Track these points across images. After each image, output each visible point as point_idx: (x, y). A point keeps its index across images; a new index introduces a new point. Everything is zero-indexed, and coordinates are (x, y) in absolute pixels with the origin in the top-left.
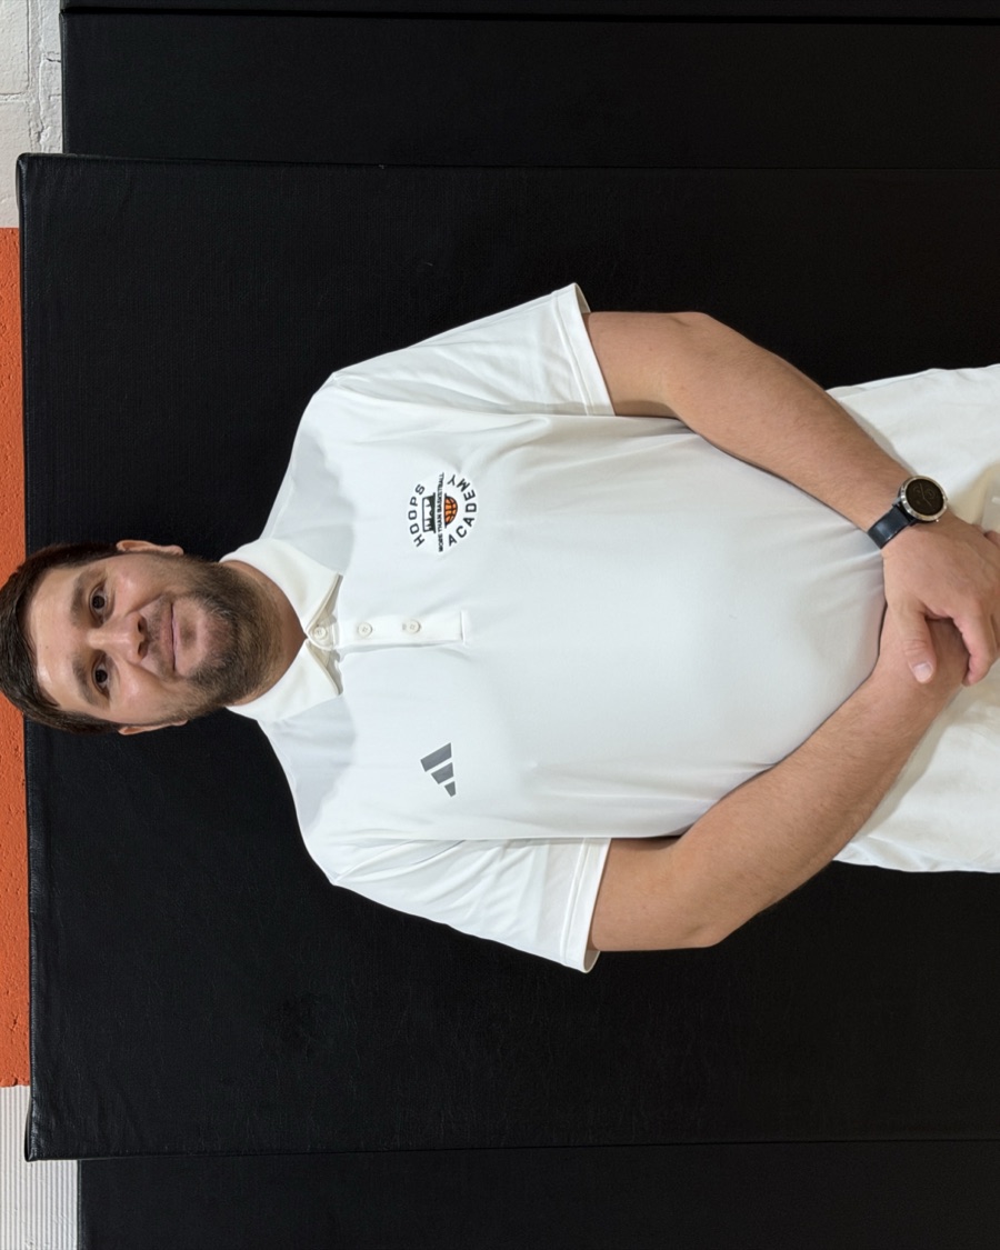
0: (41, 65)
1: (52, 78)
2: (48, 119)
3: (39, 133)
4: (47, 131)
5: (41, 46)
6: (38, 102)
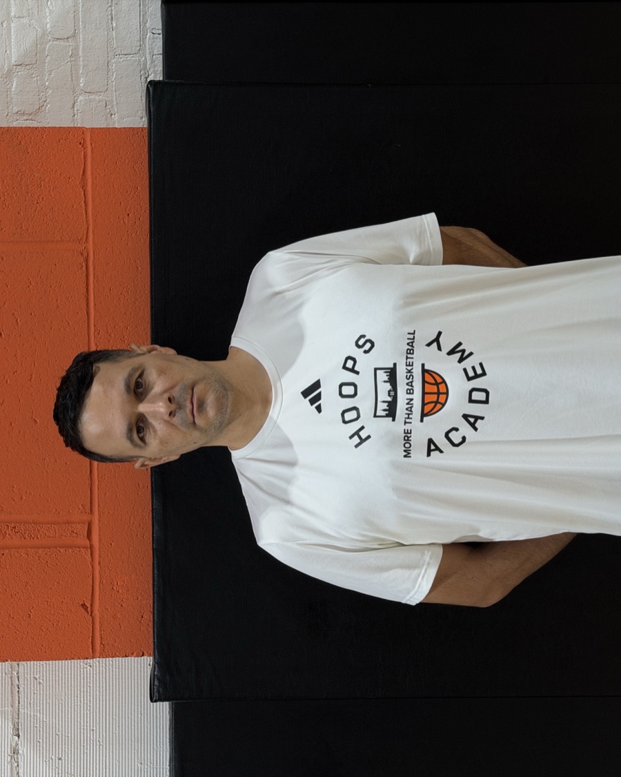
0: (147, 36)
1: (154, 44)
2: (152, 69)
3: (146, 78)
5: (147, 25)
6: (146, 59)
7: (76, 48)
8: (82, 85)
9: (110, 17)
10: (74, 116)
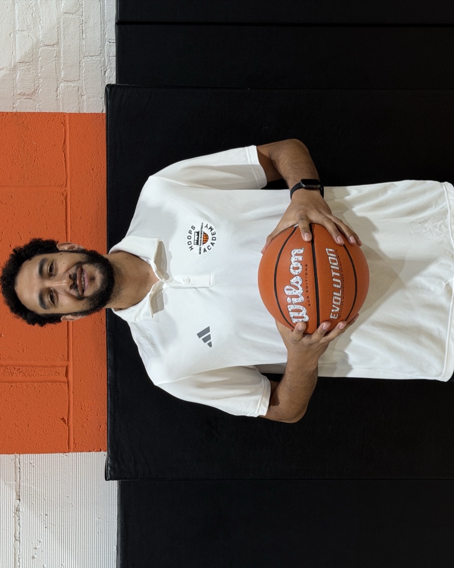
0: (106, 44)
1: (110, 49)
2: (109, 66)
3: (105, 72)
4: (108, 71)
5: (106, 37)
6: (105, 59)
7: (59, 52)
8: (62, 76)
9: (81, 31)
10: (57, 96)
